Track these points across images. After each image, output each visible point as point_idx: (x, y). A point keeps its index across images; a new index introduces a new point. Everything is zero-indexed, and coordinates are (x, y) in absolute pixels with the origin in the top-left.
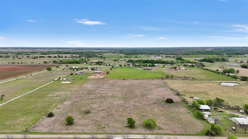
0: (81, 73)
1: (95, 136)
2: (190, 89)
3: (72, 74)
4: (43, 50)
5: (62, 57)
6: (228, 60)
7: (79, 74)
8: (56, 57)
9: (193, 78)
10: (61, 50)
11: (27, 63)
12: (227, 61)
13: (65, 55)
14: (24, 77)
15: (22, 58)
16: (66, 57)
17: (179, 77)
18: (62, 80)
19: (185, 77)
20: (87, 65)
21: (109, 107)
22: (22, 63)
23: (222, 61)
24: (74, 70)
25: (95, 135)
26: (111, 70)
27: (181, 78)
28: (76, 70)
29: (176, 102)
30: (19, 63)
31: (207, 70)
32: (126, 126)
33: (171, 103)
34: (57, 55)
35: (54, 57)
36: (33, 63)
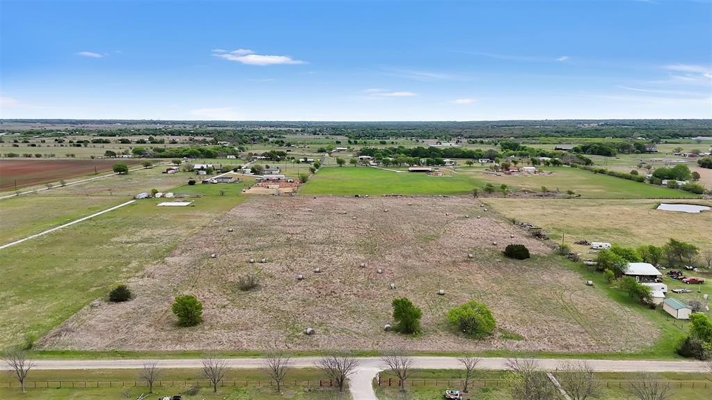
0: (220, 180)
1: (283, 362)
2: (567, 221)
3: (192, 183)
4: (104, 125)
5: (162, 142)
6: (653, 149)
7: (215, 181)
8: (143, 142)
9: (570, 193)
10: (158, 126)
11: (53, 156)
12: (650, 152)
13: (171, 138)
14: (41, 189)
15: (42, 144)
16: (174, 142)
17: (524, 191)
18: (162, 197)
19: (544, 190)
20: (238, 160)
21: (319, 272)
22: (38, 156)
23: (637, 153)
24: (198, 174)
25: (283, 360)
26: (314, 173)
27: (531, 192)
28: (205, 173)
29: (538, 256)
30: (30, 156)
31: (602, 172)
32: (387, 330)
33: (521, 258)
34: (146, 138)
35: (138, 142)
36: (73, 156)
